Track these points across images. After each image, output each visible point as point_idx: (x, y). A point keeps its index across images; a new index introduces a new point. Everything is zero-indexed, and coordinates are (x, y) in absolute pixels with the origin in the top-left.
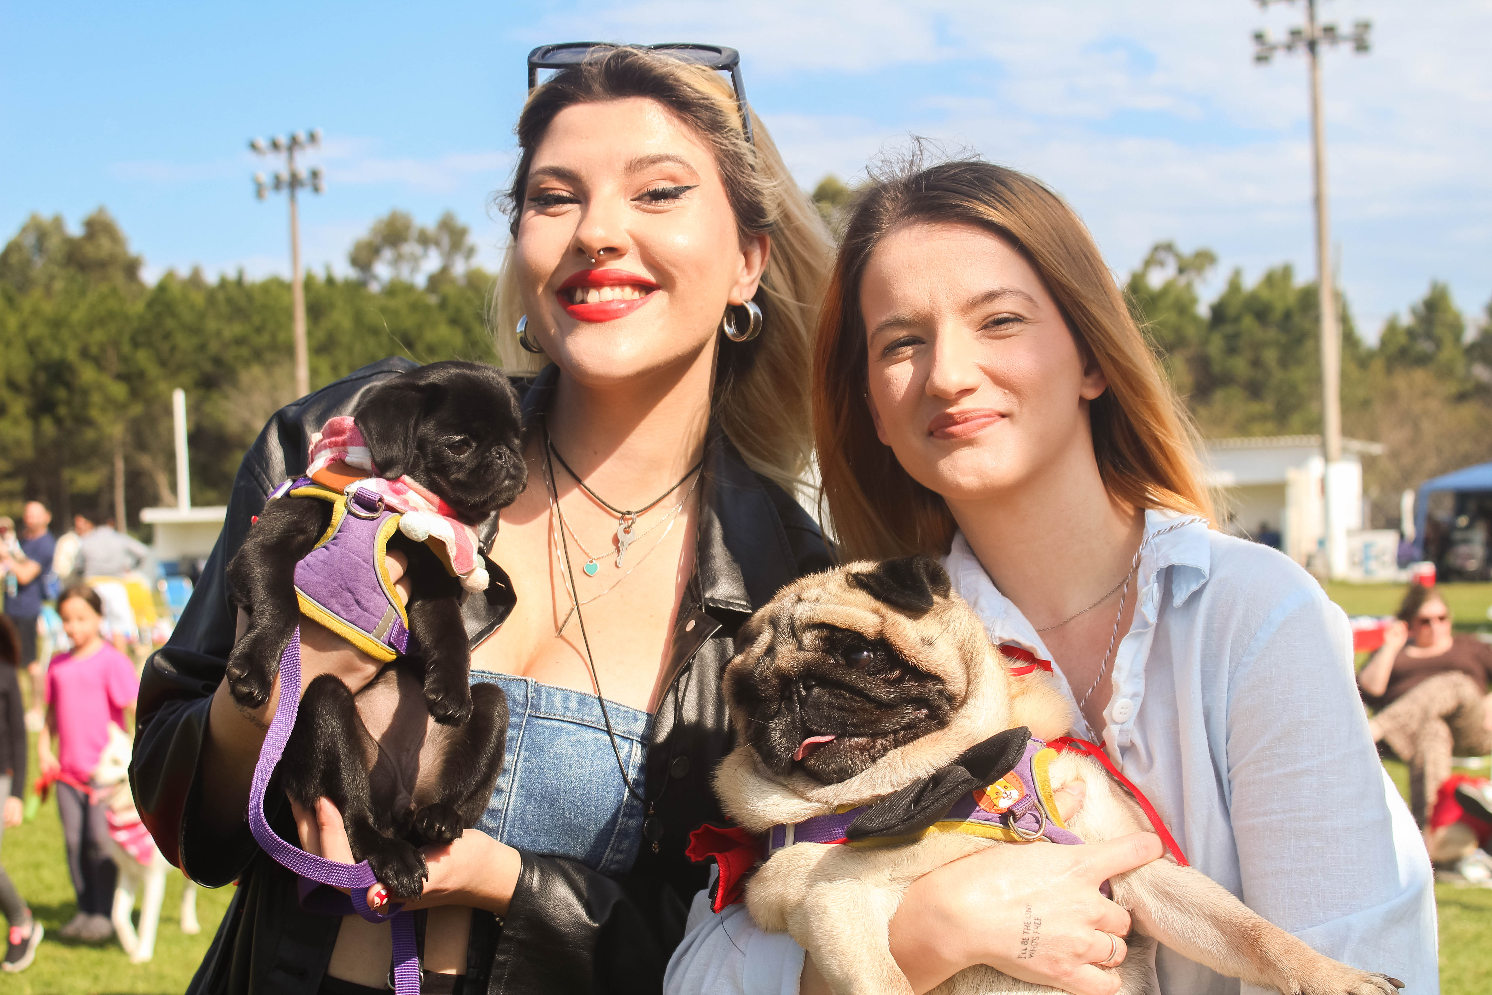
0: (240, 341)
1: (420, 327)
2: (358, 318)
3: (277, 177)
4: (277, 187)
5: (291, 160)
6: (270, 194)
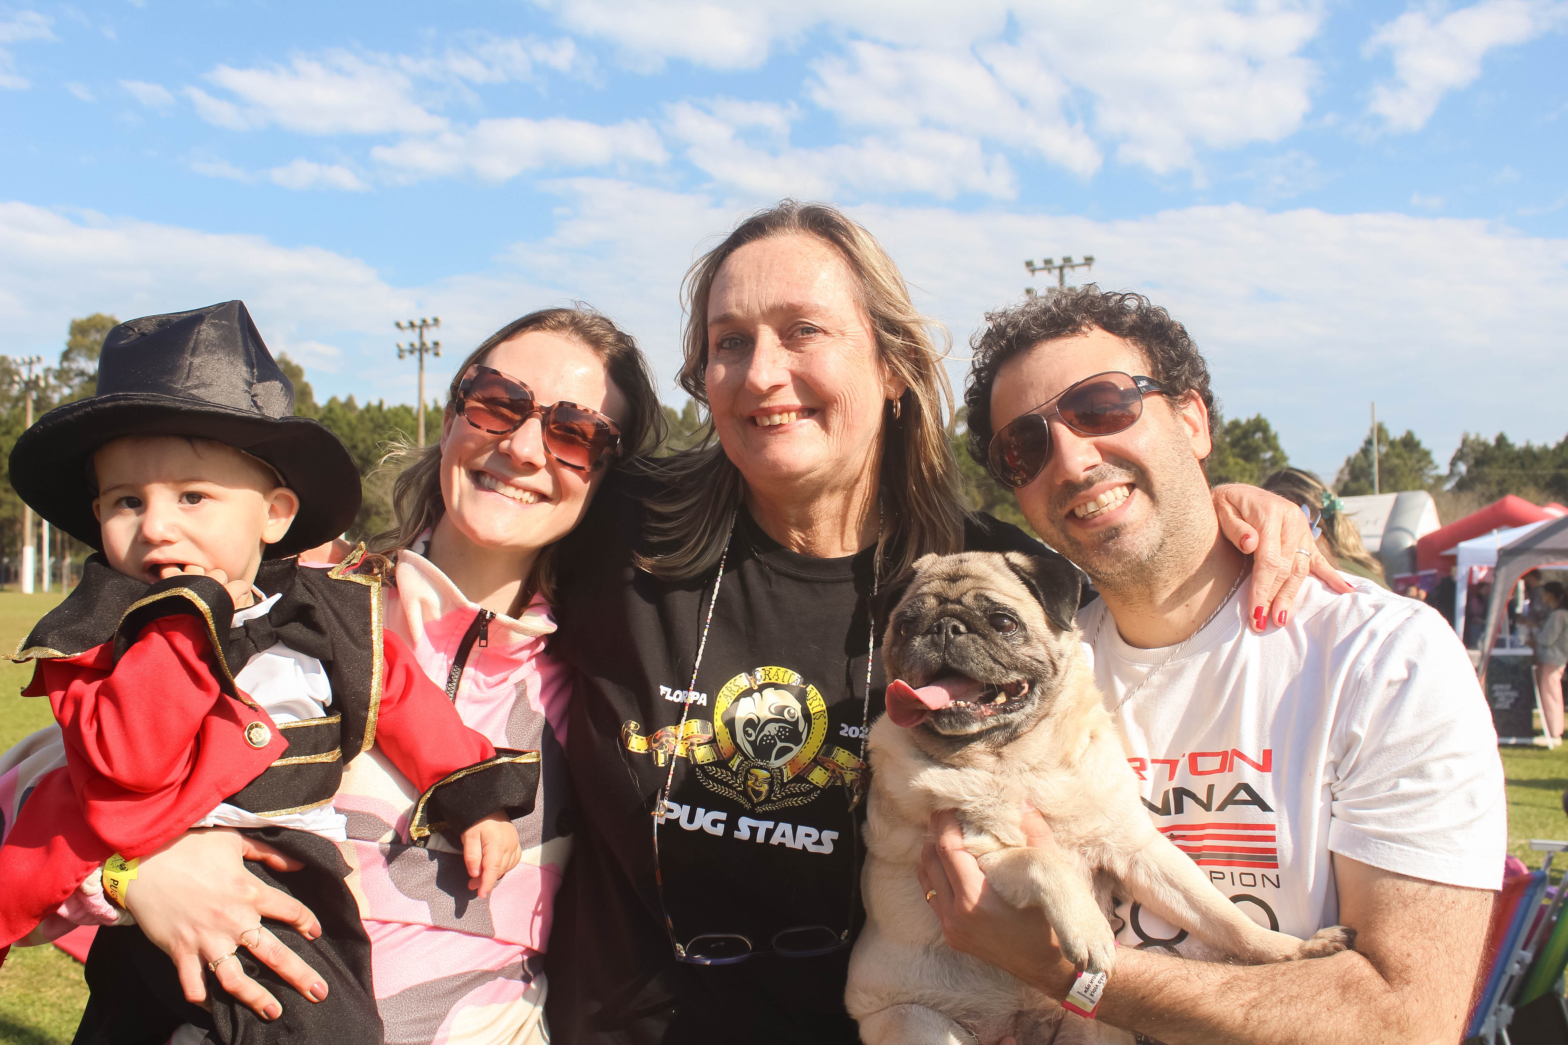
3: (412, 345)
4: (412, 352)
5: (421, 336)
6: (407, 354)
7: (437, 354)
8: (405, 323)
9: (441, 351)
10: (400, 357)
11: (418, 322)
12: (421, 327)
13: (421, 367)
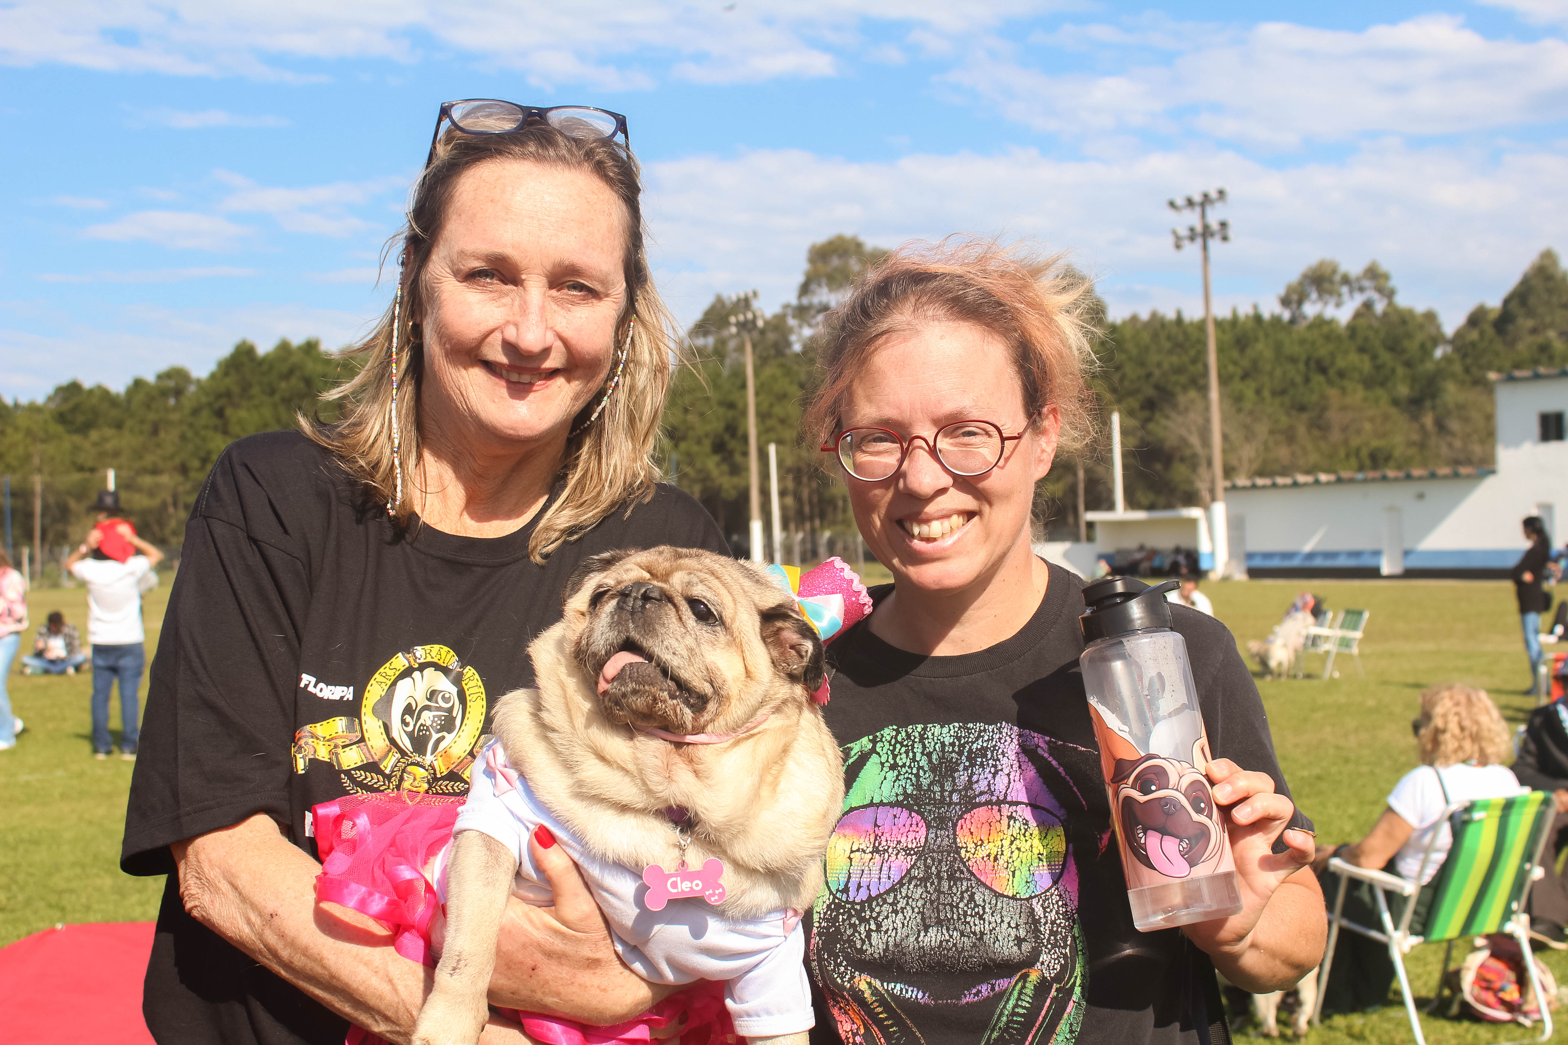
0: (1179, 370)
1: (1332, 355)
2: (1278, 348)
3: (1192, 230)
4: (1192, 238)
5: (1203, 215)
6: (1186, 244)
7: (1225, 238)
8: (1180, 201)
9: (1231, 233)
10: (1178, 247)
11: (1197, 198)
12: (1203, 205)
13: (1206, 259)
